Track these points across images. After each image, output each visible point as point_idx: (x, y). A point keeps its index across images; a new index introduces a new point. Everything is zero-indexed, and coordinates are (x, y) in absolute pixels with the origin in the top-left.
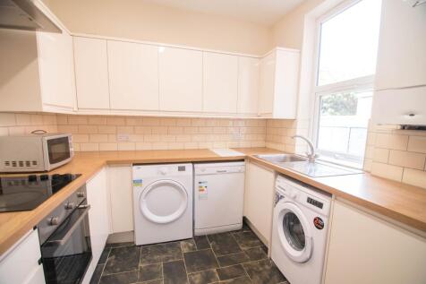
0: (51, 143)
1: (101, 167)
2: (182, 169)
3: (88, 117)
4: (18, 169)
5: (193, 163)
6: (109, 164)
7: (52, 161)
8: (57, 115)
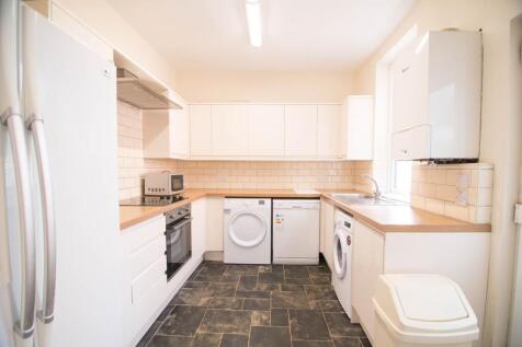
0: (173, 177)
1: (201, 197)
2: (262, 203)
3: (197, 162)
4: (155, 193)
5: (272, 198)
6: (209, 195)
7: (173, 190)
8: (177, 160)
